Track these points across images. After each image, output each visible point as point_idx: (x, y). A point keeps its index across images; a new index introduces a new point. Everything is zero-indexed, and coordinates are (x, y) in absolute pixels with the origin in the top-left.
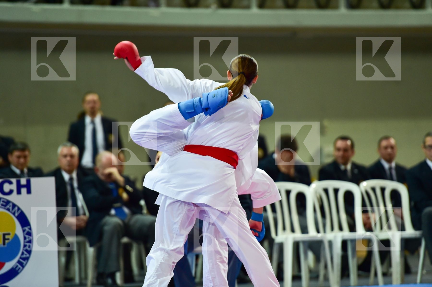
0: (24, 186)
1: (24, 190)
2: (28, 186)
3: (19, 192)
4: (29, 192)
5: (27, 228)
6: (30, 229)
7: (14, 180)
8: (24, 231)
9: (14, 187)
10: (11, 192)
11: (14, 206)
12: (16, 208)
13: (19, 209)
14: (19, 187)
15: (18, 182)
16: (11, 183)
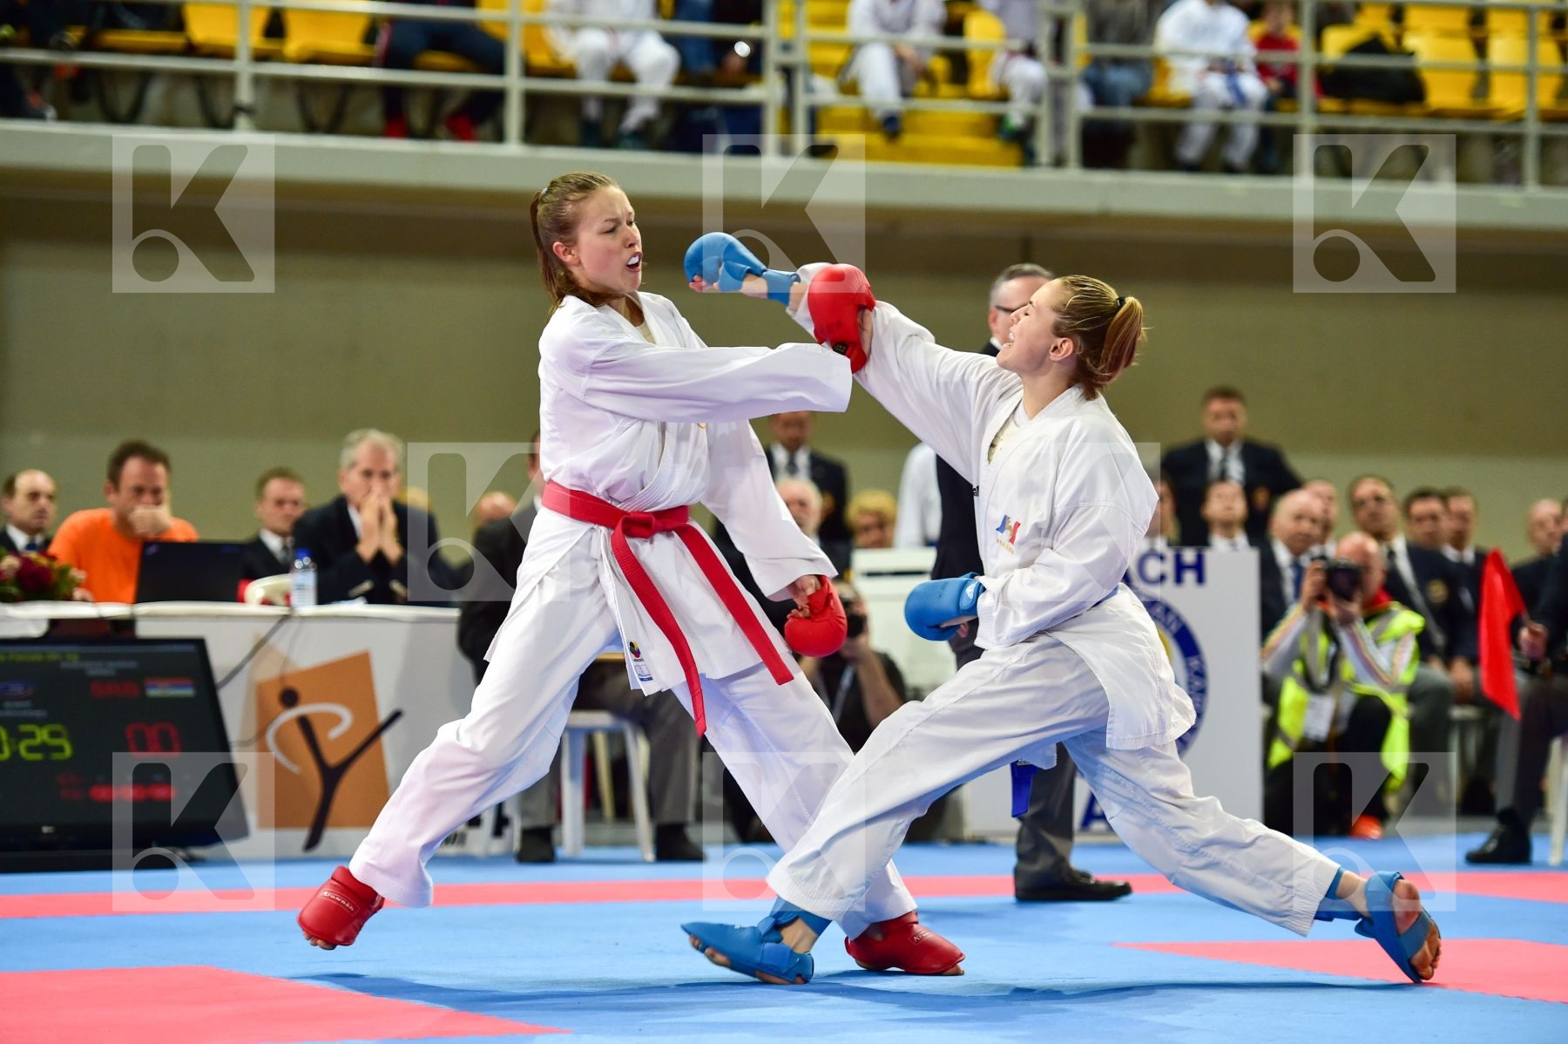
0: (1189, 567)
1: (1190, 576)
2: (1199, 568)
3: (1179, 579)
4: (1200, 579)
5: (1194, 663)
6: (1202, 662)
7: (1170, 554)
8: (1188, 667)
9: (1169, 567)
10: (1162, 578)
11: (1167, 610)
12: (1171, 618)
13: (1178, 618)
14: (1180, 567)
15: (1178, 558)
16: (1162, 558)
